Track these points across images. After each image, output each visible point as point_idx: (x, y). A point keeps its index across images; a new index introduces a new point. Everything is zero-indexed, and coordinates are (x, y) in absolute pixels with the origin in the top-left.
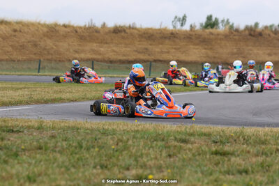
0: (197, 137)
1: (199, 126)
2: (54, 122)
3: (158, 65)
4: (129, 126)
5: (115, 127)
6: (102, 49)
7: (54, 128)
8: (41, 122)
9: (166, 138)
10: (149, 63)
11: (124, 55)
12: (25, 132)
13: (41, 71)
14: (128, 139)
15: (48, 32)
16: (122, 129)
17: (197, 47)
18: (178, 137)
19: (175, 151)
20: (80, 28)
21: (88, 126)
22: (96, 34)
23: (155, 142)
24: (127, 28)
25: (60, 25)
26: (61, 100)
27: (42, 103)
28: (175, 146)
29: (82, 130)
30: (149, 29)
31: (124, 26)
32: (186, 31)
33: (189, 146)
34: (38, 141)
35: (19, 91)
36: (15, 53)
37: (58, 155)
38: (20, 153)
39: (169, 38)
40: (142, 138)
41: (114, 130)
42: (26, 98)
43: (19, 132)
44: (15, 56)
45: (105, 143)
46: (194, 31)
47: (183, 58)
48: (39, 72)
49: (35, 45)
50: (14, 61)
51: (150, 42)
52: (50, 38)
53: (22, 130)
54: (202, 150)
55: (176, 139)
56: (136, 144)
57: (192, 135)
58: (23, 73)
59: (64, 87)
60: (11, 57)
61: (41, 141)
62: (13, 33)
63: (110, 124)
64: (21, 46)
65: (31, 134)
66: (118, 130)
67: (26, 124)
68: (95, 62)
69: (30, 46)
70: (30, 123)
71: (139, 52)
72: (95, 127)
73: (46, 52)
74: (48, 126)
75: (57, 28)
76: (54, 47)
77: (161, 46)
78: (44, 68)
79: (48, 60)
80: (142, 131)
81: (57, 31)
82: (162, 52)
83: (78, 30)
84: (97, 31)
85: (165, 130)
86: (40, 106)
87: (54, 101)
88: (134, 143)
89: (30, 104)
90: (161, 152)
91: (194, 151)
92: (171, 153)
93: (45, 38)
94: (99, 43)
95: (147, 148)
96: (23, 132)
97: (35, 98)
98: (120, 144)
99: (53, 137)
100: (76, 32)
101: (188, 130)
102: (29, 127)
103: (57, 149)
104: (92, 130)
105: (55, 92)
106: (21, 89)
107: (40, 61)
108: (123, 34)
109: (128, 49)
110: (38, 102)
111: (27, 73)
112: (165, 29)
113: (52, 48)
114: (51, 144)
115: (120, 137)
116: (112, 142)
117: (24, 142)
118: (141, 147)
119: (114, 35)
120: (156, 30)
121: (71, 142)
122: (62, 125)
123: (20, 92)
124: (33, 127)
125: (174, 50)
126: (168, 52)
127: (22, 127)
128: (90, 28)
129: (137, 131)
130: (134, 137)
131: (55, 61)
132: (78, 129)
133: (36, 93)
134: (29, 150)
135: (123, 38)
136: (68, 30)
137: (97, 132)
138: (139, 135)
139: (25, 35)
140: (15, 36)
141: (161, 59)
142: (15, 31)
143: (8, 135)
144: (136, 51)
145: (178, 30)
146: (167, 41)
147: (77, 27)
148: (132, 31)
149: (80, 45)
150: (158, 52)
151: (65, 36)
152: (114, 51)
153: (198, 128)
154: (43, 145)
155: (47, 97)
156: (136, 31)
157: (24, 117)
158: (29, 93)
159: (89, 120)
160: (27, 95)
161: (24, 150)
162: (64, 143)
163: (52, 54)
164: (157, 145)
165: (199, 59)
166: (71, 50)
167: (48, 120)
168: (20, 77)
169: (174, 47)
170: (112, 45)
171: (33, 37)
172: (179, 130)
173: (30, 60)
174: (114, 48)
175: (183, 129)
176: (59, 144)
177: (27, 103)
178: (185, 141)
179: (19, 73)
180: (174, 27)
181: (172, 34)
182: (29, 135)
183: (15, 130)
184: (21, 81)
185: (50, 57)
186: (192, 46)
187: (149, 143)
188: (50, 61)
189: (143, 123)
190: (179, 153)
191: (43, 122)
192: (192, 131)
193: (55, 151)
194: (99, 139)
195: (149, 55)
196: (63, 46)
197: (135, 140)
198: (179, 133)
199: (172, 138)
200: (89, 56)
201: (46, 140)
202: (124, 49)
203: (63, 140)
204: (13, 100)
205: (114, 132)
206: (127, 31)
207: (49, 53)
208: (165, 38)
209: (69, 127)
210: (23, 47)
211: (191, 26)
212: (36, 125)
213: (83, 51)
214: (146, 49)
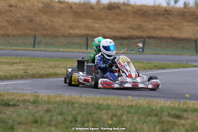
0: (190, 113)
1: (192, 102)
2: (49, 97)
3: (152, 41)
4: (123, 101)
5: (109, 102)
6: (96, 25)
7: (49, 102)
8: (37, 97)
9: (159, 114)
10: (143, 39)
11: (118, 31)
12: (21, 106)
13: (35, 46)
14: (122, 115)
15: (43, 8)
16: (116, 104)
17: (190, 24)
18: (172, 113)
19: (169, 126)
20: (75, 4)
21: (83, 100)
22: (90, 10)
23: (149, 118)
24: (121, 4)
25: (55, 1)
26: (56, 75)
27: (37, 78)
28: (169, 122)
29: (77, 105)
30: (143, 6)
31: (119, 3)
32: (180, 8)
33: (183, 122)
34: (33, 115)
35: (15, 65)
36: (10, 28)
37: (53, 129)
38: (16, 127)
39: (163, 15)
40: (136, 113)
41: (108, 105)
42: (21, 73)
43: (14, 105)
44: (11, 30)
45: (100, 118)
46: (188, 8)
47: (177, 34)
48: (34, 47)
49: (31, 21)
50: (9, 36)
51: (144, 19)
52: (45, 14)
53: (18, 104)
54: (195, 126)
55: (169, 115)
56: (130, 119)
57: (185, 110)
58: (18, 48)
59: (59, 63)
60: (7, 32)
61: (36, 115)
62: (9, 8)
63: (104, 99)
64: (16, 21)
65: (27, 108)
66: (112, 105)
67: (22, 98)
68: (89, 38)
69: (25, 21)
70: (25, 97)
71: (133, 29)
72: (89, 101)
73: (41, 28)
74: (44, 100)
75: (52, 4)
76: (49, 23)
77: (154, 23)
78: (39, 43)
79: (43, 35)
80: (136, 106)
81: (52, 7)
82: (156, 29)
83: (74, 6)
84: (92, 7)
85: (159, 106)
86: (35, 81)
87: (49, 75)
88: (128, 117)
89: (25, 79)
90: (155, 127)
91: (187, 127)
92: (165, 129)
93: (41, 14)
94: (93, 19)
95: (141, 123)
96: (18, 106)
97: (30, 72)
98: (115, 119)
99: (48, 111)
100: (71, 7)
101: (181, 106)
102: (24, 101)
103: (53, 123)
104: (87, 105)
105: (50, 67)
106: (16, 63)
107: (35, 36)
108: (117, 10)
109: (122, 26)
110: (33, 76)
111: (22, 49)
112: (159, 6)
113: (47, 24)
114: (46, 118)
115: (114, 112)
116: (106, 117)
117: (20, 115)
118: (135, 122)
119: (109, 11)
120: (150, 7)
121: (66, 116)
122: (58, 99)
123: (15, 67)
124: (28, 101)
125: (167, 27)
126: (162, 29)
127: (18, 101)
128: (84, 4)
129: (131, 106)
130: (128, 112)
131: (50, 36)
132: (73, 103)
133: (31, 68)
134: (25, 124)
135: (117, 14)
136: (63, 6)
137: (92, 107)
138: (132, 110)
139: (20, 10)
140: (10, 11)
141: (154, 35)
142: (11, 6)
143: (4, 109)
144: (130, 28)
145: (172, 7)
146: (161, 18)
147: (72, 3)
148: (126, 7)
149: (74, 21)
150: (152, 29)
151: (60, 12)
152: (108, 27)
153: (191, 104)
154: (38, 118)
155: (42, 72)
156: (130, 8)
157: (19, 91)
158: (24, 68)
159: (83, 95)
160: (22, 70)
161: (20, 124)
162: (60, 118)
163: (47, 30)
164: (150, 120)
165: (192, 36)
166: (66, 26)
167: (43, 94)
168: (16, 52)
169: (168, 24)
170: (106, 21)
171: (28, 12)
172: (172, 105)
173: (25, 35)
174: (109, 25)
175: (177, 105)
176: (54, 118)
177: (22, 78)
178: (178, 117)
179: (15, 48)
180: (168, 4)
181: (166, 11)
182: (25, 109)
183: (11, 103)
184: (16, 56)
185: (45, 32)
186: (185, 24)
187: (143, 118)
188: (45, 36)
189: (136, 98)
190: (173, 128)
191: (39, 96)
192: (185, 107)
193: (50, 125)
194: (94, 113)
195: (143, 31)
196: (58, 21)
197: (129, 115)
198: (173, 108)
199: (166, 113)
200: (84, 32)
201: (41, 113)
202: (118, 25)
203: (58, 114)
204: (8, 74)
205: (108, 107)
206: (122, 8)
207: (44, 29)
208: (159, 15)
209: (64, 102)
210: (18, 22)
211: (185, 3)
212: (32, 99)
213: (77, 27)
214: (140, 26)
